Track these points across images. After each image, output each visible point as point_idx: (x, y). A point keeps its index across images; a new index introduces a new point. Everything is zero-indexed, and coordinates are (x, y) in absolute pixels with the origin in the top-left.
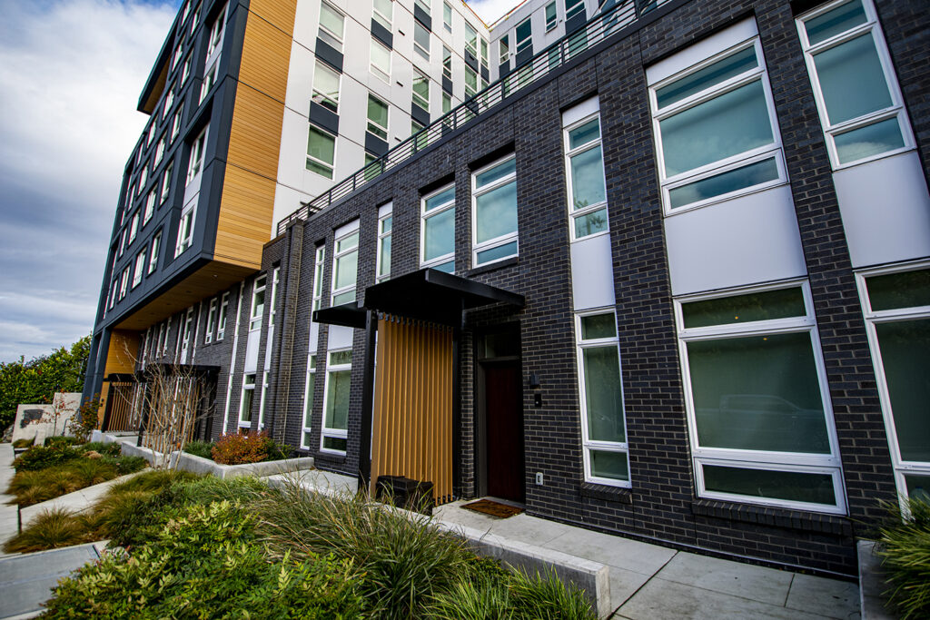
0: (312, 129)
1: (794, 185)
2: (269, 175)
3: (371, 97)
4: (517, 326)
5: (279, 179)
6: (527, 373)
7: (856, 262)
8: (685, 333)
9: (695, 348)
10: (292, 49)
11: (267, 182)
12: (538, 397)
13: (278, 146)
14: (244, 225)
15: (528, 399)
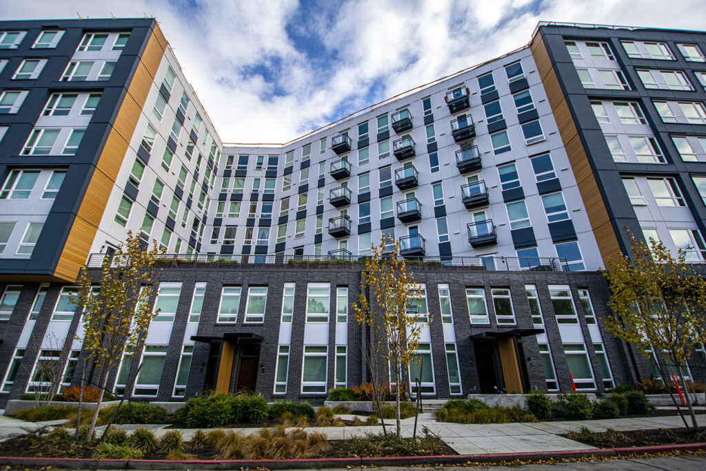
0: (124, 197)
1: (330, 324)
2: (94, 224)
3: (158, 180)
4: (260, 346)
5: (100, 227)
6: (260, 362)
7: (336, 343)
8: (305, 354)
9: (307, 358)
10: (127, 151)
11: (93, 229)
12: (263, 370)
13: (105, 207)
14: (73, 254)
15: (260, 370)
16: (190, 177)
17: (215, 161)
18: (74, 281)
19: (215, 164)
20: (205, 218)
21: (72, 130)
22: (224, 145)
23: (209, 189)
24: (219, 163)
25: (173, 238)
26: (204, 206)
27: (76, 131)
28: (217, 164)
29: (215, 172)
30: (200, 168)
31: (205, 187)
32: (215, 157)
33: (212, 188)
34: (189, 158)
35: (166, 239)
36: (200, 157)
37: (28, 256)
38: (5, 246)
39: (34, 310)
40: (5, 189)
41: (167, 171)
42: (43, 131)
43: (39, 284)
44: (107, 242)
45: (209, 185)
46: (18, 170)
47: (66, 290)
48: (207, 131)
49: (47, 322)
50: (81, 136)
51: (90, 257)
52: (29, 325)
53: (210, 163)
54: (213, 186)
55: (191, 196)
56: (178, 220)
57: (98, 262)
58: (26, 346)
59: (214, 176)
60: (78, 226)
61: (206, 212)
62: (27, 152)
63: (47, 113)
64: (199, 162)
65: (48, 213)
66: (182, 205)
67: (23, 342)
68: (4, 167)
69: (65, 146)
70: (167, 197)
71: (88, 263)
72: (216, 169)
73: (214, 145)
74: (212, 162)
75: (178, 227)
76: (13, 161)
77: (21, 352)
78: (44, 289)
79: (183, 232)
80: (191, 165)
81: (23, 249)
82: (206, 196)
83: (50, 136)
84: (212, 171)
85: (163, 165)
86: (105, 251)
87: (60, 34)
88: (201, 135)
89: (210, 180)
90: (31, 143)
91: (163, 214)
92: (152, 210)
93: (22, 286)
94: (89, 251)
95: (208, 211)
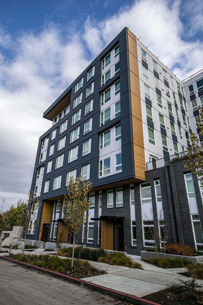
16: (173, 108)
17: (182, 93)
18: (145, 180)
19: (182, 95)
20: (190, 130)
21: (115, 104)
22: (183, 82)
23: (186, 112)
24: (184, 94)
25: (179, 146)
26: (187, 123)
27: (116, 104)
28: (183, 95)
29: (185, 100)
30: (176, 100)
31: (183, 111)
32: (181, 91)
33: (187, 110)
34: (169, 96)
35: (176, 148)
36: (174, 93)
37: (120, 171)
38: (110, 169)
39: (132, 200)
40: (101, 144)
41: (162, 107)
42: (104, 112)
43: (129, 185)
44: (151, 155)
45: (184, 109)
46: (102, 133)
47: (143, 186)
48: (171, 77)
49: (140, 205)
50: (119, 105)
51: (147, 165)
52: (132, 208)
53: (180, 96)
54: (187, 109)
55: (178, 118)
56: (177, 135)
57: (150, 167)
58: (135, 220)
59: (185, 103)
60: (136, 149)
61: (190, 127)
62: (102, 124)
63: (102, 104)
64: (174, 98)
65: (121, 147)
66: (176, 126)
67: (133, 218)
68: (97, 134)
69: (115, 113)
70: (167, 123)
71: (147, 169)
72: (184, 98)
73: (178, 85)
74: (181, 94)
75: (179, 139)
76: (99, 130)
77: (134, 223)
78: (132, 188)
79: (183, 142)
80: (172, 101)
81: (118, 169)
82: (186, 117)
83: (107, 112)
84: (183, 101)
85: (159, 105)
86: (151, 160)
87: (94, 68)
88: (169, 81)
89: (184, 106)
90: (102, 120)
91: (169, 133)
92: (163, 132)
93: (122, 188)
94: (145, 162)
95: (190, 126)
